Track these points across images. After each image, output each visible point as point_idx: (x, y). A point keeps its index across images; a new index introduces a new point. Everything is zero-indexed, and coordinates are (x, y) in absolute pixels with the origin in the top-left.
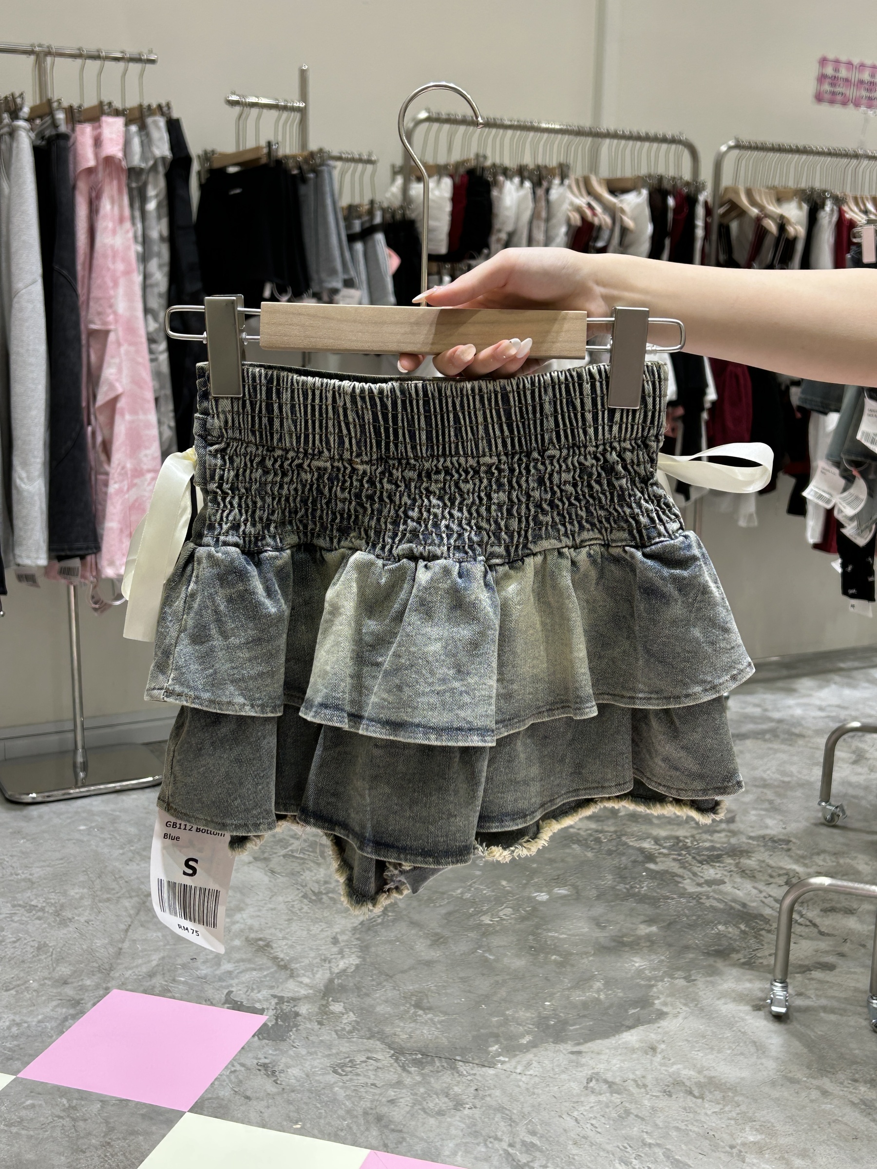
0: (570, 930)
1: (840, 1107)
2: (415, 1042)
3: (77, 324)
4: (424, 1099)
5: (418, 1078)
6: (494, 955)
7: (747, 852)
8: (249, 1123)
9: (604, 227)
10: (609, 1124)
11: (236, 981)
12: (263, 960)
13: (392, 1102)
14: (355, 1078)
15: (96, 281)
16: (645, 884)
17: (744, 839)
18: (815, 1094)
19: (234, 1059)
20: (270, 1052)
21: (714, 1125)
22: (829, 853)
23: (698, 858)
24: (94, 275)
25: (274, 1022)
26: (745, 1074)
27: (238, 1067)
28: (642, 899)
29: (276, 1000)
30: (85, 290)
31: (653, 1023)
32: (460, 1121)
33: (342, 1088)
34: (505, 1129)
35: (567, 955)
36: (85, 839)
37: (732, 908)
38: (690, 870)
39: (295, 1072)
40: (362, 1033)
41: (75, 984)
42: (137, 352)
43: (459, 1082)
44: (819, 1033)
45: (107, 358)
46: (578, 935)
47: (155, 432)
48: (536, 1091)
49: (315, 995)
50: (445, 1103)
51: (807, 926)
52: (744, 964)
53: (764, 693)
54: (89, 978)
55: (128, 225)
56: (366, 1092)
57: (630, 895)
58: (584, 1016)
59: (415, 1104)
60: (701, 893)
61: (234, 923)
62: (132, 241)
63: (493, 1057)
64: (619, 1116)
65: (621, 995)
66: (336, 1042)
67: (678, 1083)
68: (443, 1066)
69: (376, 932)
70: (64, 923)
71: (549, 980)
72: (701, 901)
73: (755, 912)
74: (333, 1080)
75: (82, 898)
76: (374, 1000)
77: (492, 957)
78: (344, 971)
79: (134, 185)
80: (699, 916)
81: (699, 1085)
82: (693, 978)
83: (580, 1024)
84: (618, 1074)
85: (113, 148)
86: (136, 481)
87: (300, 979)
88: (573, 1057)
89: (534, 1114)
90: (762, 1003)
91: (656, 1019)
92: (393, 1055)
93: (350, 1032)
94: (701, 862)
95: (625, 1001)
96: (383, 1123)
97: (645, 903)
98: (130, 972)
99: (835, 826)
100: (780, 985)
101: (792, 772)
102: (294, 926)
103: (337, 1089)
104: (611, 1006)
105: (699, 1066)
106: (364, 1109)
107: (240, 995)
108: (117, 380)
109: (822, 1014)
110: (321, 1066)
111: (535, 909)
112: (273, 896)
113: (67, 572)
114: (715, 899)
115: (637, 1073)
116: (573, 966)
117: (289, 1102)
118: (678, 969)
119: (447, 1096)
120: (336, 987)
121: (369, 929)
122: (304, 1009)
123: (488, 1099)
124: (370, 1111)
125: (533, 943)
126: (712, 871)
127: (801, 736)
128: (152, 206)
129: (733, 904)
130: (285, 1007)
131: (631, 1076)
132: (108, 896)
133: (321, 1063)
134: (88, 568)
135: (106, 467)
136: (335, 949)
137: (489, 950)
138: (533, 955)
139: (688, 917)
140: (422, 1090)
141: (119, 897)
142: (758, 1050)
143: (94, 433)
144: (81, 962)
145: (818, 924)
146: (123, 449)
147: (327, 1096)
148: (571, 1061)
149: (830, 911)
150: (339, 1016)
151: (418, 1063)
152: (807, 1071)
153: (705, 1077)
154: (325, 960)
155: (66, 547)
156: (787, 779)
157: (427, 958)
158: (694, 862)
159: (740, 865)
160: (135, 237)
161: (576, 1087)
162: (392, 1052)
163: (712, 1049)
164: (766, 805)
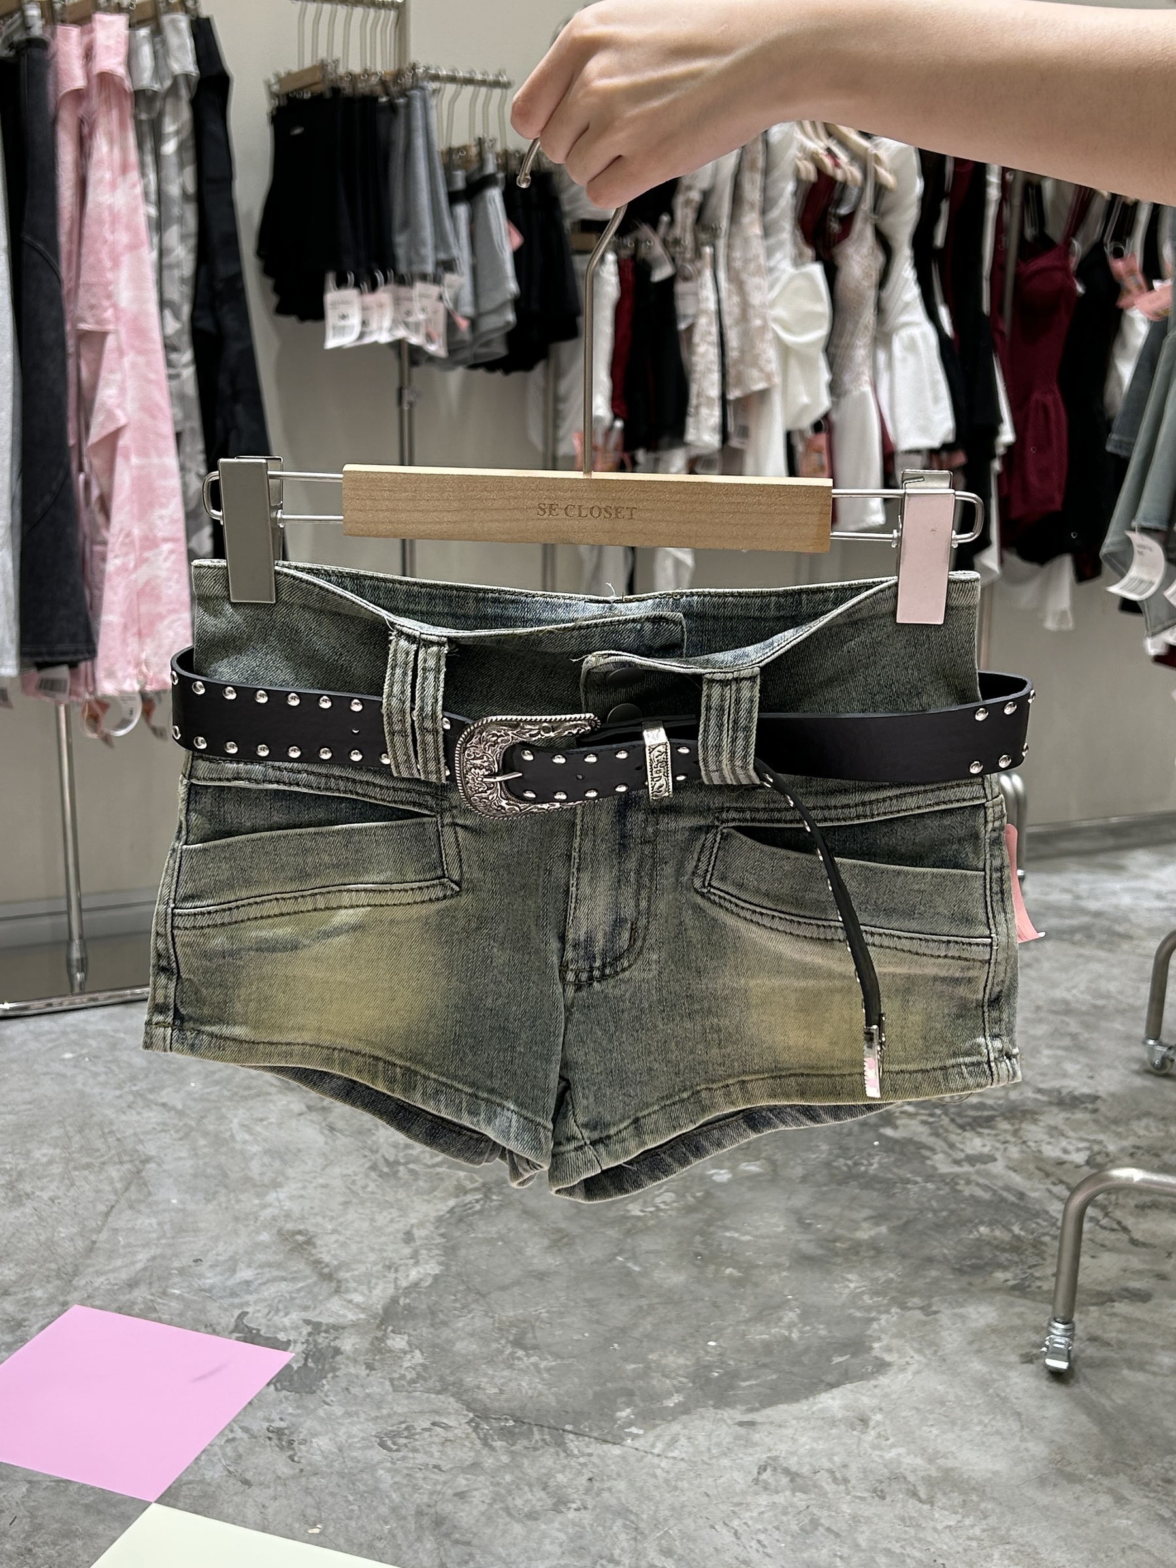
0: (757, 1228)
1: (1141, 1525)
2: (507, 1400)
3: (60, 322)
4: (510, 1492)
5: (505, 1459)
6: (640, 1265)
7: (1033, 1113)
8: (244, 1523)
9: (850, 184)
10: (785, 1542)
11: (255, 1297)
12: (298, 1265)
13: (461, 1495)
14: (411, 1455)
15: (88, 260)
16: (877, 1159)
17: (1030, 1094)
18: (1105, 1501)
19: (234, 1421)
20: (290, 1410)
21: (945, 1547)
22: (1155, 1116)
23: (960, 1121)
24: (84, 250)
25: (300, 1364)
26: (1001, 1466)
27: (239, 1434)
28: (870, 1182)
29: (309, 1329)
30: (73, 273)
31: (868, 1379)
32: (559, 1530)
33: (389, 1470)
34: (625, 1545)
35: (748, 1267)
36: (69, 1074)
37: (1003, 1200)
38: (945, 1140)
39: (323, 1443)
40: (430, 1384)
41: (20, 1296)
42: (149, 364)
43: (564, 1467)
44: (1120, 1401)
45: (104, 373)
46: (768, 1237)
47: (175, 482)
48: (680, 1484)
49: (368, 1322)
50: (540, 1500)
51: (1113, 1230)
52: (1014, 1288)
53: (1078, 872)
54: (41, 1286)
55: (134, 175)
56: (424, 1479)
57: (850, 1176)
58: (765, 1366)
59: (494, 1500)
60: (957, 1176)
61: (264, 1206)
62: (140, 200)
63: (622, 1428)
64: (802, 1529)
65: (823, 1333)
66: (390, 1398)
67: (896, 1477)
68: (543, 1440)
69: (471, 1225)
70: (18, 1200)
71: (718, 1307)
72: (959, 1187)
73: (1037, 1207)
74: (377, 1458)
75: (50, 1162)
76: (455, 1331)
77: (637, 1269)
78: (416, 1285)
79: (144, 116)
80: (952, 1212)
81: (930, 1482)
82: (934, 1308)
83: (757, 1378)
84: (808, 1459)
85: (111, 61)
86: (146, 555)
87: (349, 1297)
88: (742, 1431)
89: (672, 1522)
90: (1035, 1351)
91: (873, 1373)
92: (472, 1420)
93: (413, 1381)
94: (962, 1127)
95: (829, 1344)
96: (443, 1529)
97: (874, 1189)
98: (102, 1279)
99: (1167, 1076)
100: (1062, 1326)
101: (1108, 991)
102: (351, 1215)
103: (381, 1472)
104: (807, 1350)
105: (930, 1450)
106: (418, 1506)
107: (257, 1319)
108: (119, 406)
109: (1125, 1372)
110: (362, 1435)
111: (708, 1195)
112: (326, 1166)
113: (49, 686)
114: (978, 1184)
115: (836, 1458)
116: (756, 1285)
117: (307, 1491)
118: (913, 1294)
119: (544, 1489)
120: (400, 1309)
121: (461, 1220)
122: (348, 1344)
123: (606, 1495)
124: (426, 1510)
125: (700, 1248)
126: (978, 1142)
127: (1128, 937)
128: (170, 147)
129: (1005, 1194)
130: (321, 1339)
131: (827, 1465)
132: (89, 1160)
133: (361, 1431)
134: (82, 681)
135: (104, 532)
136: (407, 1251)
137: (634, 1257)
138: (698, 1266)
139: (935, 1211)
140: (508, 1478)
141: (103, 1163)
142: (1022, 1427)
143: (87, 484)
144: (34, 1262)
145: (1130, 1227)
146: (128, 508)
147: (366, 1485)
148: (737, 1437)
149: (1149, 1207)
150: (398, 1356)
151: (508, 1434)
152: (1096, 1464)
153: (939, 1469)
154: (389, 1268)
155: (44, 650)
156: (1100, 1002)
157: (542, 1267)
158: (952, 1127)
159: (1022, 1133)
160: (146, 194)
161: (741, 1480)
162: (471, 1415)
163: (953, 1423)
164: (1067, 1042)
